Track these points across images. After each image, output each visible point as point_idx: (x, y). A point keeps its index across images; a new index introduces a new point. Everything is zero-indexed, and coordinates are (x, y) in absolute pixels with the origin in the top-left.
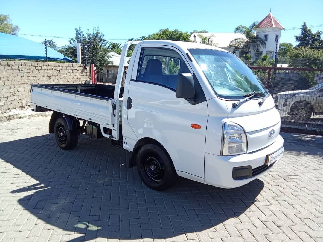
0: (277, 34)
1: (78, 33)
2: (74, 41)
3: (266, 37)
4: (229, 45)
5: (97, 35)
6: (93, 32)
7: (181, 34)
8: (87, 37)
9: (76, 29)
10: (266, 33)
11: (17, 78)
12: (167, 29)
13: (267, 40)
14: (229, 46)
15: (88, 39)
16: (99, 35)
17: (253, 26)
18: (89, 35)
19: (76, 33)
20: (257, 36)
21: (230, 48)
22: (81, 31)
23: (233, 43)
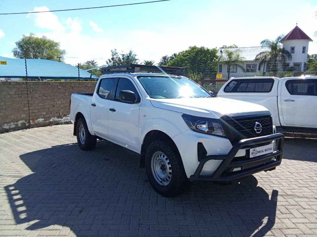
0: (304, 45)
1: (113, 54)
2: (110, 61)
3: (293, 49)
4: (255, 58)
5: (130, 55)
6: (126, 53)
7: (208, 50)
8: (121, 57)
9: (112, 51)
10: (293, 46)
11: (56, 94)
12: (195, 46)
13: (293, 52)
14: (255, 60)
15: (123, 59)
16: (132, 55)
17: (279, 40)
18: (123, 55)
19: (112, 54)
20: (283, 48)
21: (256, 61)
22: (116, 52)
23: (258, 57)
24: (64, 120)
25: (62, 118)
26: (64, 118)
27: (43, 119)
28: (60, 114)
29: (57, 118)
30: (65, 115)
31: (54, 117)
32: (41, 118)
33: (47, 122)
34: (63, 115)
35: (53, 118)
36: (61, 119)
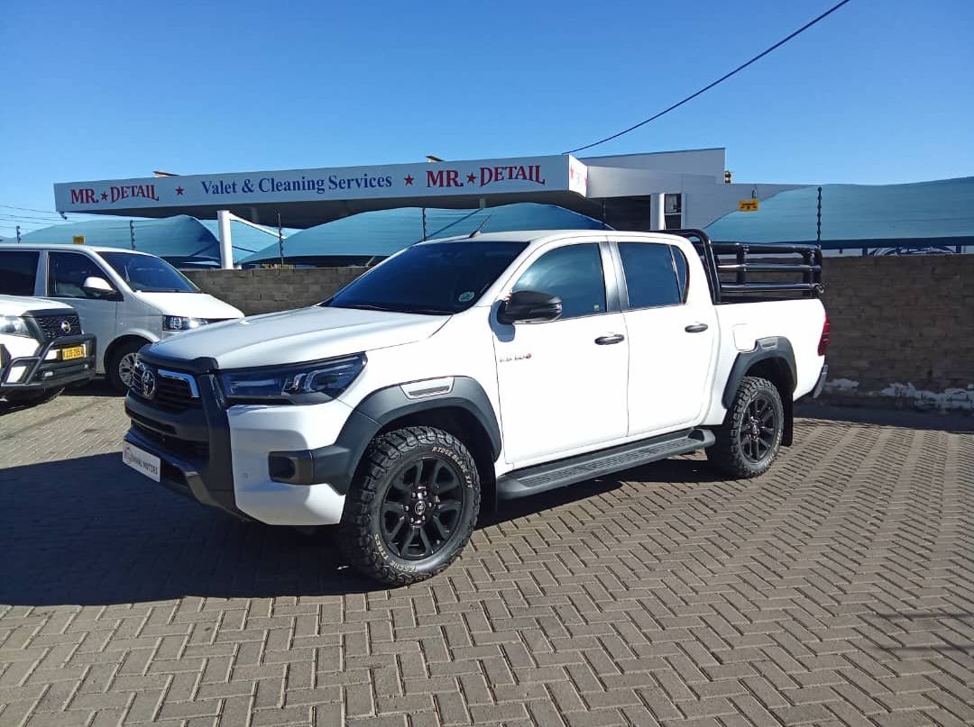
24: (951, 400)
25: (939, 390)
26: (950, 392)
27: (855, 384)
28: (934, 375)
29: (917, 389)
30: (955, 383)
31: (905, 383)
32: (848, 378)
33: (871, 394)
34: (949, 382)
35: (897, 385)
36: (937, 393)
